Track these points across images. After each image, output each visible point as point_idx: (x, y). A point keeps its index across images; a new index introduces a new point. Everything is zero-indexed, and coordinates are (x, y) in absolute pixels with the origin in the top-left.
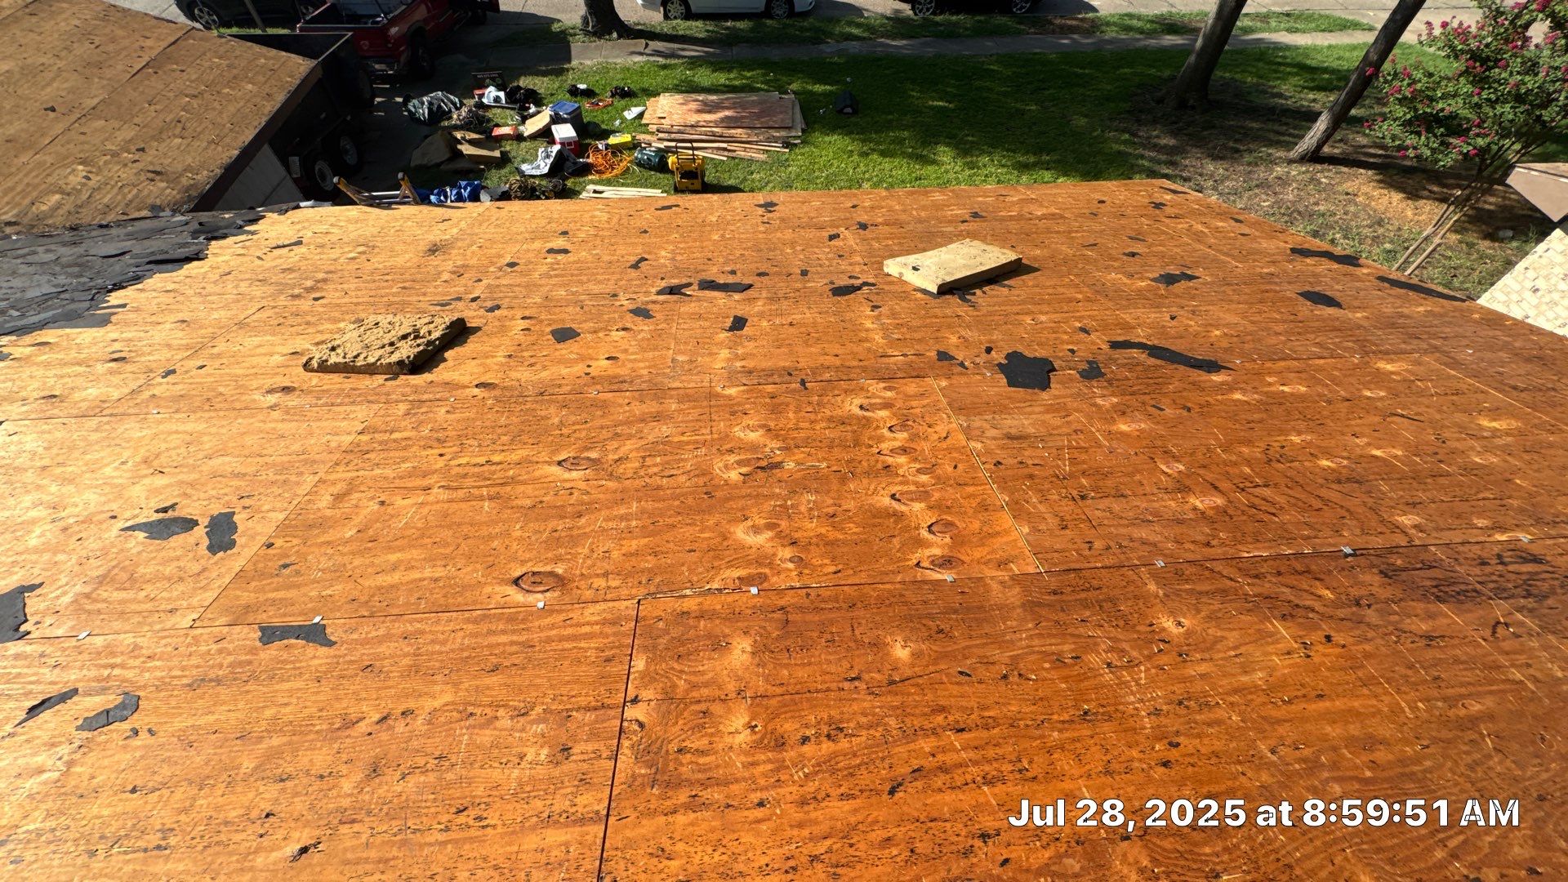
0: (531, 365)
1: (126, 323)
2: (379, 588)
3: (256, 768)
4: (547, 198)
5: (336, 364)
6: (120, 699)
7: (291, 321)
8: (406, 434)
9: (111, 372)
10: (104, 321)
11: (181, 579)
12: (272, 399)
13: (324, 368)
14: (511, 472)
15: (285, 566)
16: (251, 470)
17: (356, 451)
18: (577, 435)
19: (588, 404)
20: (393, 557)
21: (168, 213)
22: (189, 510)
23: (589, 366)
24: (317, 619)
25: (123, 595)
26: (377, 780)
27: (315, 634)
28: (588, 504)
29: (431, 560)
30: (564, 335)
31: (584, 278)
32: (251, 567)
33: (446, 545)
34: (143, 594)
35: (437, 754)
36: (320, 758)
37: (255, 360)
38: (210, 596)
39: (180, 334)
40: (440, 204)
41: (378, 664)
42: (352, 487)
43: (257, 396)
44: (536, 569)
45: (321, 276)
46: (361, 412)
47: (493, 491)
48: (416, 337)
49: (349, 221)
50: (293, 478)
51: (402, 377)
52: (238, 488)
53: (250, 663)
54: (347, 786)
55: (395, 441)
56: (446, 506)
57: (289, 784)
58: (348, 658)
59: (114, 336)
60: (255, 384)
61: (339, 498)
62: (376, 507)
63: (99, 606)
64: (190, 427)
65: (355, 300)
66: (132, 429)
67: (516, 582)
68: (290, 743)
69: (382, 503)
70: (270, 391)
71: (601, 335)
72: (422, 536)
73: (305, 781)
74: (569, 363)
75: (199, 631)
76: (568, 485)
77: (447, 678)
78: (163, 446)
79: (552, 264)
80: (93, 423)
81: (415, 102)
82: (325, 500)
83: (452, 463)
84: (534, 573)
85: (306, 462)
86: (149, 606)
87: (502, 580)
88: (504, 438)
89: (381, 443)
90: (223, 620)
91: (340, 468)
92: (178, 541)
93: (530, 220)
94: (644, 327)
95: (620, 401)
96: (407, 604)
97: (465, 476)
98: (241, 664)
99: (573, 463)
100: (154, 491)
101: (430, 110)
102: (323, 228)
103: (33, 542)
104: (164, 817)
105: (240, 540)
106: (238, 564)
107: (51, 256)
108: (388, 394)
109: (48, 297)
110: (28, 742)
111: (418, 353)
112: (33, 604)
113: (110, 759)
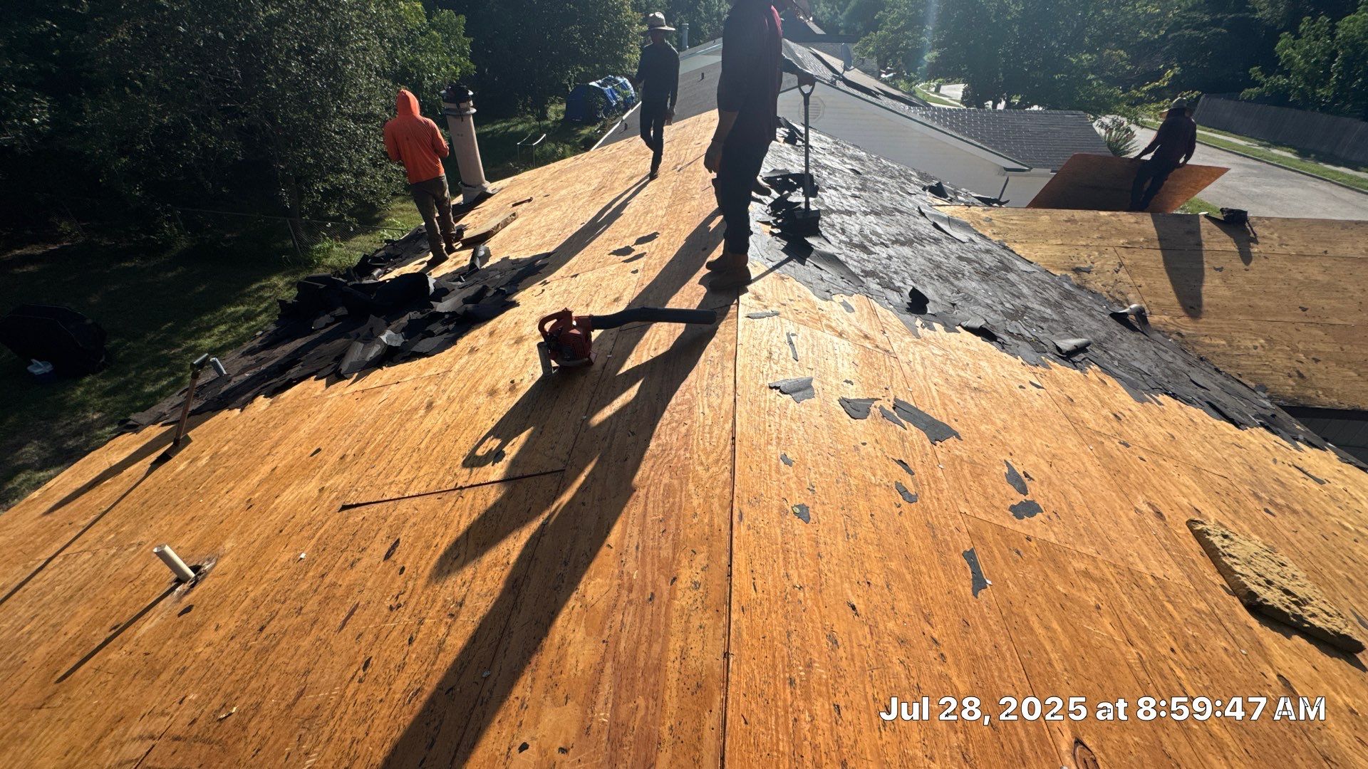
1: (1148, 411)
2: (1027, 620)
3: (892, 570)
5: (1210, 542)
6: (913, 494)
7: (1229, 500)
8: (1175, 614)
9: (1106, 418)
10: (1140, 400)
11: (987, 498)
12: (1145, 509)
13: (1200, 536)
15: (1018, 552)
16: (1079, 512)
17: (1135, 579)
20: (1055, 625)
22: (1032, 488)
24: (989, 582)
25: (968, 476)
26: (897, 644)
27: (979, 583)
29: (1066, 657)
32: (1009, 532)
33: (1085, 668)
34: (972, 483)
35: (921, 685)
36: (904, 606)
38: (983, 516)
39: (1161, 438)
41: (971, 630)
42: (1101, 582)
43: (1141, 498)
45: (1298, 508)
46: (1174, 574)
48: (1296, 603)
50: (1086, 540)
51: (1236, 600)
52: (1061, 509)
53: (949, 550)
54: (891, 625)
55: (1163, 606)
56: (1122, 662)
57: (886, 590)
58: (969, 608)
59: (1134, 408)
60: (1151, 494)
61: (1087, 574)
62: (1092, 604)
63: (959, 468)
64: (1091, 469)
65: (1294, 541)
66: (1072, 442)
67: (1079, 742)
68: (908, 585)
69: (1098, 608)
70: (1149, 504)
72: (1084, 646)
73: (890, 599)
75: (960, 517)
77: (974, 685)
78: (1070, 460)
80: (1065, 422)
82: (1080, 566)
83: (1170, 662)
85: (1104, 544)
86: (966, 488)
87: (1075, 730)
89: (1154, 595)
90: (970, 528)
91: (1111, 569)
92: (1011, 490)
96: (1022, 644)
97: (1163, 676)
98: (947, 545)
100: (1036, 466)
102: (1358, 494)
103: (983, 428)
104: (862, 532)
105: (1026, 520)
106: (1008, 524)
107: (1170, 359)
108: (1208, 591)
109: (1139, 370)
110: (887, 466)
111: (1279, 609)
112: (950, 441)
113: (885, 500)
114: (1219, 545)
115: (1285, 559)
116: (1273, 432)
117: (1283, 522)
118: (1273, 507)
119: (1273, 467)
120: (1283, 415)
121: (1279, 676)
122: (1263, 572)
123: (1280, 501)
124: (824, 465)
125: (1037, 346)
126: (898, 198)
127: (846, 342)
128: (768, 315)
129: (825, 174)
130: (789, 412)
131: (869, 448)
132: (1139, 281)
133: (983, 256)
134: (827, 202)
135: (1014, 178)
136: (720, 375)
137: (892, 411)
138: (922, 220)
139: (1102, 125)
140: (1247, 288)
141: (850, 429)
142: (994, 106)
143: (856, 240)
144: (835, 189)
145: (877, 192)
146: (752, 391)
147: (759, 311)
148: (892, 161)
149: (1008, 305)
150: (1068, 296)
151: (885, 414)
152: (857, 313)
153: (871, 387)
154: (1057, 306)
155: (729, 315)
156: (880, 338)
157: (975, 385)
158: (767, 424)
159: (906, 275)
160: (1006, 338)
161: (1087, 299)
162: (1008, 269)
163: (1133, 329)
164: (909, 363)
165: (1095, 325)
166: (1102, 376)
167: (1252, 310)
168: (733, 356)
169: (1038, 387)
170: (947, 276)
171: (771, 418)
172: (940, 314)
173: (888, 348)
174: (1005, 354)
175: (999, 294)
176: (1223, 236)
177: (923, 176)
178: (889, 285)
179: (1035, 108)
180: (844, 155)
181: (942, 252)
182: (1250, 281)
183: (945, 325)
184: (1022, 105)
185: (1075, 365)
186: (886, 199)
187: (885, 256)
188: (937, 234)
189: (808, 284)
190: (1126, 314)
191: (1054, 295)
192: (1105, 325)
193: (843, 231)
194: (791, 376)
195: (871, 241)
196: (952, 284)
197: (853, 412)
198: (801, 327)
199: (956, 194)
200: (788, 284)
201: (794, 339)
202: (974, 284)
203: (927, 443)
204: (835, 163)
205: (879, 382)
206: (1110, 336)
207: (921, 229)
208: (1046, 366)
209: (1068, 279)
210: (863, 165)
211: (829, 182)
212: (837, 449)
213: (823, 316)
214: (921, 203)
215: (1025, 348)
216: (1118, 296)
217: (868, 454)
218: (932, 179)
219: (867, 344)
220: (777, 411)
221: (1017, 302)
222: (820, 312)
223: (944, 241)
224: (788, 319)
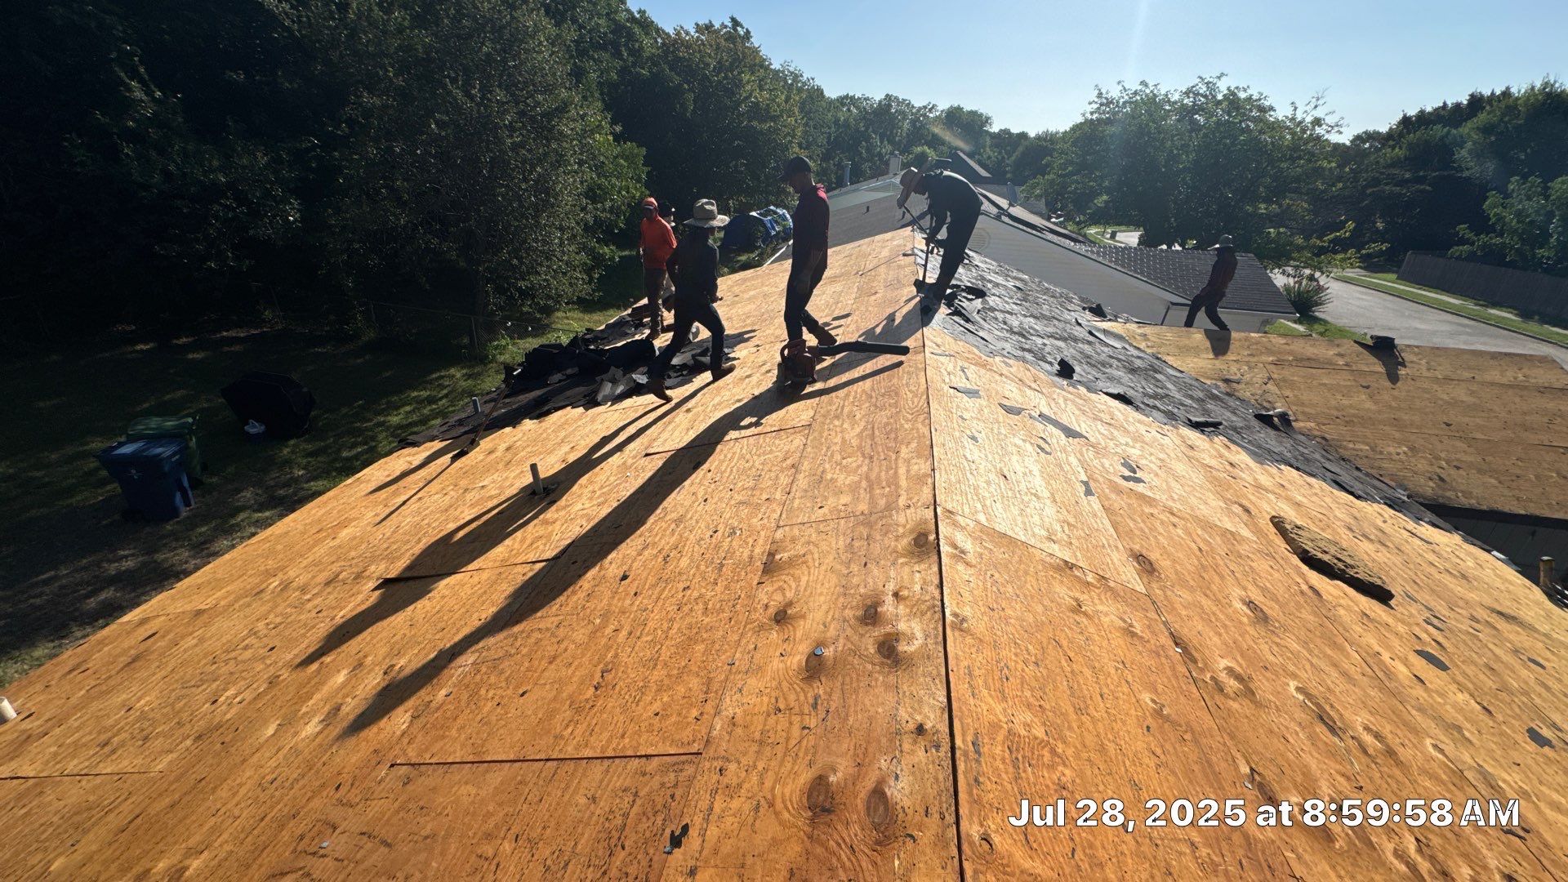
1: (1267, 471)
10: (1262, 463)
21: (1404, 493)
45: (1391, 545)
59: (1252, 466)
107: (1308, 452)
109: (1267, 448)
112: (1082, 440)
116: (1397, 510)
119: (1381, 525)
125: (1171, 416)
126: (1057, 311)
129: (990, 286)
132: (1287, 393)
133: (1135, 359)
137: (1038, 417)
138: (1078, 328)
140: (1393, 404)
143: (1015, 330)
144: (999, 296)
145: (1037, 304)
148: (1055, 285)
149: (1150, 390)
150: (1213, 397)
151: (1032, 417)
152: (1015, 369)
154: (1199, 400)
160: (1142, 405)
161: (1234, 403)
162: (1157, 371)
163: (1274, 427)
165: (1235, 419)
166: (1229, 444)
167: (1396, 422)
170: (1096, 364)
172: (1085, 381)
174: (1139, 414)
175: (1143, 383)
176: (1371, 359)
177: (1082, 300)
178: (1042, 359)
180: (1007, 276)
181: (1094, 350)
182: (1396, 398)
183: (1087, 388)
185: (1203, 432)
186: (1046, 310)
187: (1041, 343)
188: (1091, 339)
190: (1268, 415)
191: (1199, 393)
195: (1029, 332)
196: (1099, 368)
199: (1115, 316)
202: (1120, 373)
204: (1000, 280)
206: (1248, 426)
207: (1076, 333)
208: (1176, 428)
209: (1216, 386)
210: (1026, 284)
211: (993, 291)
213: (988, 364)
214: (1079, 317)
215: (1158, 414)
216: (1264, 403)
218: (1092, 303)
221: (1160, 391)
222: (986, 362)
223: (1097, 343)
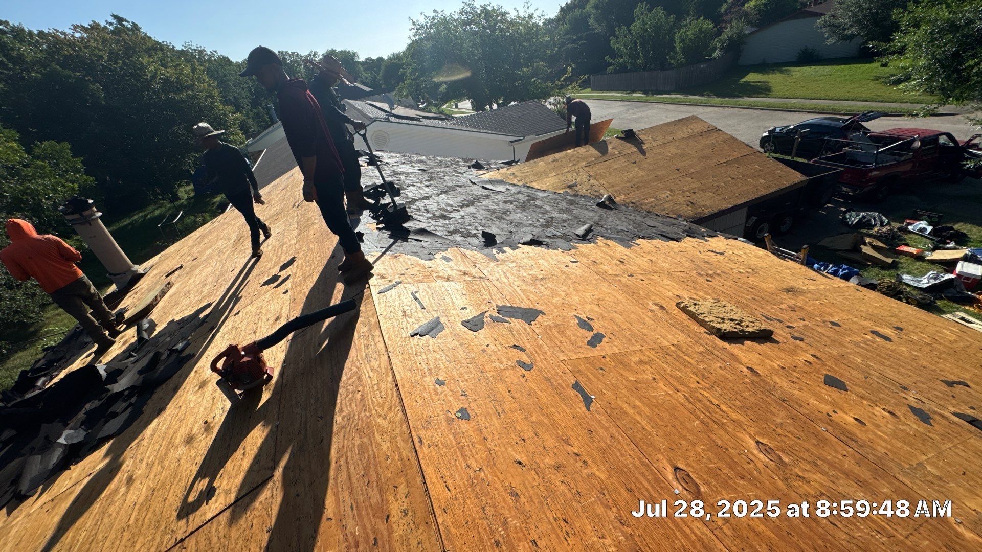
0: (792, 382)
1: (635, 251)
2: (622, 409)
3: (535, 422)
4: (908, 302)
5: (690, 311)
6: (529, 363)
7: (690, 283)
8: (691, 361)
9: (616, 265)
10: (629, 247)
11: (573, 344)
12: (654, 307)
13: (684, 310)
14: (725, 421)
15: (602, 369)
16: (624, 327)
17: (665, 351)
18: (785, 439)
19: (812, 431)
20: (638, 403)
21: (682, 219)
22: (595, 325)
23: (835, 412)
24: (593, 397)
25: (558, 336)
26: (556, 472)
27: (588, 401)
28: (754, 478)
29: (650, 419)
30: (833, 382)
31: (887, 362)
32: (592, 359)
33: (662, 420)
34: (561, 339)
35: (579, 490)
36: (550, 442)
37: (662, 289)
38: (575, 357)
39: (647, 264)
40: (818, 271)
41: (594, 433)
42: (650, 362)
43: (650, 303)
44: (691, 474)
45: (719, 272)
46: (681, 338)
47: (707, 419)
48: (738, 324)
49: (756, 256)
50: (633, 341)
51: (714, 336)
52: (614, 330)
53: (564, 389)
54: (547, 461)
55: (684, 359)
56: (679, 405)
57: (536, 438)
58: (588, 421)
59: (627, 253)
60: (653, 298)
61: (641, 362)
62: (651, 378)
63: (550, 333)
64: (620, 298)
65: (724, 291)
66: (604, 287)
67: (676, 469)
68: (548, 426)
69: (654, 379)
70: (656, 304)
71: (865, 402)
72: (656, 407)
73: (540, 443)
74: (820, 399)
75: (562, 364)
76: (751, 457)
77: (610, 469)
78: (608, 298)
79: (869, 340)
80: (597, 277)
81: (854, 213)
82: (635, 359)
83: (699, 390)
84: (688, 475)
85: (643, 339)
86: (559, 344)
87: (671, 460)
88: (738, 403)
89: (677, 355)
90: (570, 368)
91: (652, 352)
92: (583, 331)
93: (876, 307)
94: (914, 425)
95: (840, 449)
96: (625, 426)
97: (700, 401)
98: (561, 386)
99: (768, 451)
100: (592, 310)
101: (860, 220)
102: (739, 253)
103: (554, 301)
104: (507, 407)
105: (598, 347)
106: (590, 354)
107: (634, 218)
108: (700, 339)
109: (622, 231)
110: (507, 353)
111: (733, 332)
112: (539, 318)
113: (514, 377)
114: (694, 311)
115: (724, 303)
116: (694, 237)
117: (716, 283)
118: (710, 277)
119: (701, 256)
120: (694, 226)
121: (748, 368)
122: (718, 315)
123: (710, 272)
124: (466, 373)
125: (566, 238)
126: (455, 178)
127: (452, 283)
128: (394, 286)
129: (402, 178)
130: (430, 347)
131: (492, 347)
132: (602, 182)
133: (517, 196)
134: (410, 195)
135: (516, 146)
136: (372, 343)
137: (498, 315)
138: (474, 187)
139: (550, 104)
140: (651, 167)
141: (476, 340)
142: (491, 108)
143: (437, 214)
144: (413, 185)
145: (440, 178)
146: (399, 344)
147: (386, 286)
148: (444, 157)
149: (541, 220)
150: (571, 202)
151: (494, 319)
152: (454, 260)
153: (479, 305)
154: (568, 211)
155: (365, 297)
156: (474, 271)
157: (541, 276)
158: (418, 364)
159: (476, 224)
160: (547, 240)
161: (582, 201)
162: (534, 199)
163: (611, 209)
164: (497, 279)
165: (591, 214)
166: (605, 241)
167: (657, 178)
168: (378, 326)
169: (575, 262)
170: (501, 216)
171: (420, 357)
172: (505, 241)
173: (481, 275)
174: (551, 250)
175: (535, 215)
176: (629, 145)
177: (466, 160)
178: (468, 235)
179: (513, 103)
180: (411, 162)
181: (493, 202)
182: (650, 164)
183: (510, 246)
184: (505, 104)
185: (589, 241)
186: (448, 181)
187: (459, 217)
188: (486, 192)
189: (415, 254)
190: (603, 202)
191: (564, 205)
192: (596, 212)
193: (427, 211)
194: (423, 322)
195: (447, 211)
196: (506, 220)
197: (474, 328)
198: (419, 284)
199: (489, 164)
200: (401, 259)
201: (417, 295)
202: (518, 215)
203: (526, 326)
204: (407, 169)
205: (484, 300)
206: (601, 217)
207: (476, 193)
208: (575, 248)
209: (567, 193)
210: (426, 164)
211: (407, 182)
212: (471, 358)
213: (432, 271)
214: (470, 177)
215: (560, 242)
216: (596, 194)
217: (493, 351)
218: (471, 160)
219: (467, 278)
220: (422, 350)
221: (546, 216)
222: (430, 269)
223: (492, 195)
224: (409, 283)
